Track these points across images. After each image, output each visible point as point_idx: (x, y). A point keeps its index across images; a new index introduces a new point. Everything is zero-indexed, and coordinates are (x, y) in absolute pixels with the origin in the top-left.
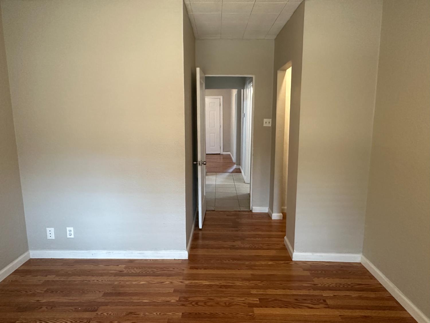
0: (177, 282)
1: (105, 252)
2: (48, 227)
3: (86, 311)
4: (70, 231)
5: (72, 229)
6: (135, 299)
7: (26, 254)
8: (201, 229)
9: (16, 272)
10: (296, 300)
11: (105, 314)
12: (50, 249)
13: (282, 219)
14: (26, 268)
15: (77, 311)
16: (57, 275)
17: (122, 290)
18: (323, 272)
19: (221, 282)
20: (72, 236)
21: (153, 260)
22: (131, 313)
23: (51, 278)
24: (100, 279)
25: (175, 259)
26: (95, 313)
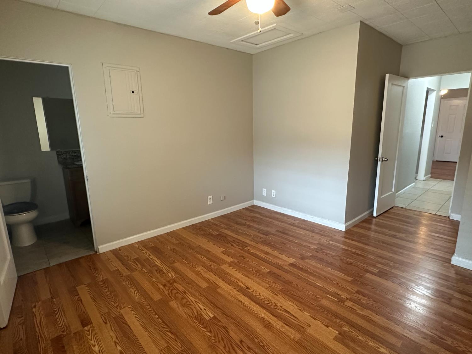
1: (291, 211)
2: (264, 188)
3: (263, 234)
4: (274, 193)
5: (275, 191)
6: (291, 238)
7: (252, 201)
8: (375, 217)
9: (245, 209)
11: (270, 238)
12: (263, 201)
14: (250, 208)
15: (259, 232)
16: (261, 215)
17: (287, 232)
19: (356, 251)
20: (275, 196)
21: (319, 224)
22: (283, 243)
23: (258, 215)
24: (280, 223)
25: (334, 229)
26: (265, 236)
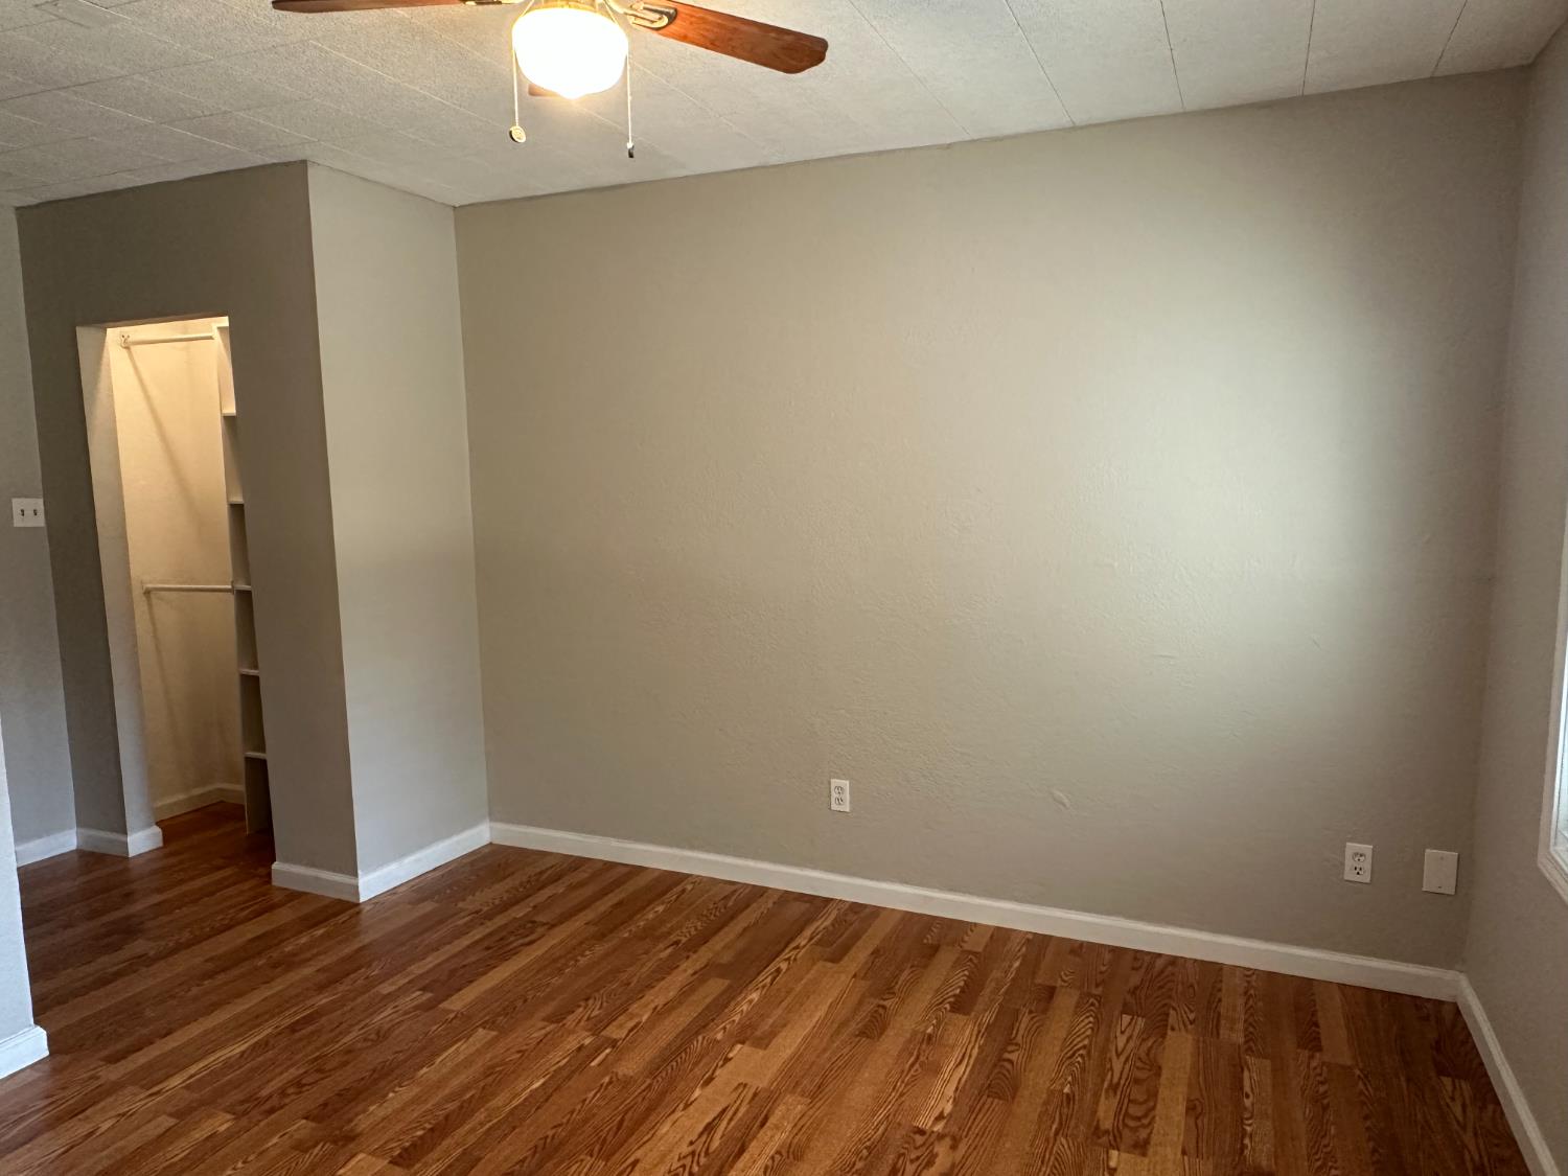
0: (143, 1102)
10: (488, 948)
13: (161, 845)
18: (455, 888)
